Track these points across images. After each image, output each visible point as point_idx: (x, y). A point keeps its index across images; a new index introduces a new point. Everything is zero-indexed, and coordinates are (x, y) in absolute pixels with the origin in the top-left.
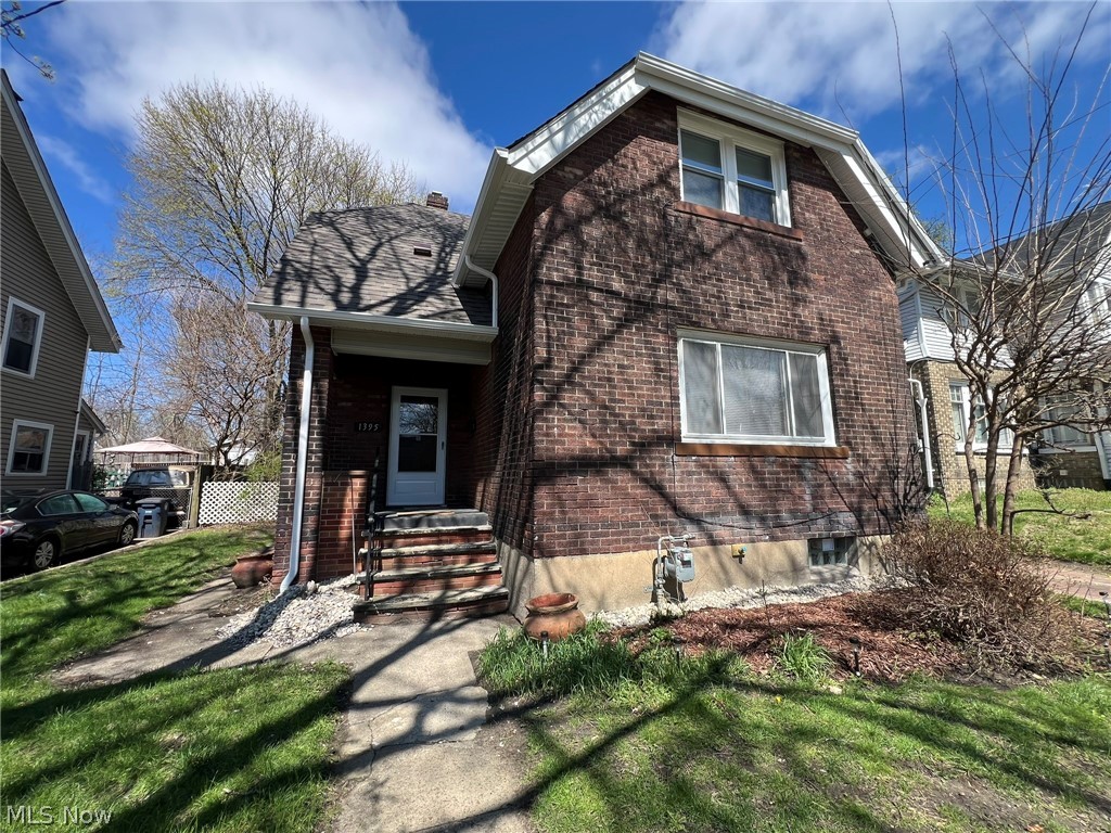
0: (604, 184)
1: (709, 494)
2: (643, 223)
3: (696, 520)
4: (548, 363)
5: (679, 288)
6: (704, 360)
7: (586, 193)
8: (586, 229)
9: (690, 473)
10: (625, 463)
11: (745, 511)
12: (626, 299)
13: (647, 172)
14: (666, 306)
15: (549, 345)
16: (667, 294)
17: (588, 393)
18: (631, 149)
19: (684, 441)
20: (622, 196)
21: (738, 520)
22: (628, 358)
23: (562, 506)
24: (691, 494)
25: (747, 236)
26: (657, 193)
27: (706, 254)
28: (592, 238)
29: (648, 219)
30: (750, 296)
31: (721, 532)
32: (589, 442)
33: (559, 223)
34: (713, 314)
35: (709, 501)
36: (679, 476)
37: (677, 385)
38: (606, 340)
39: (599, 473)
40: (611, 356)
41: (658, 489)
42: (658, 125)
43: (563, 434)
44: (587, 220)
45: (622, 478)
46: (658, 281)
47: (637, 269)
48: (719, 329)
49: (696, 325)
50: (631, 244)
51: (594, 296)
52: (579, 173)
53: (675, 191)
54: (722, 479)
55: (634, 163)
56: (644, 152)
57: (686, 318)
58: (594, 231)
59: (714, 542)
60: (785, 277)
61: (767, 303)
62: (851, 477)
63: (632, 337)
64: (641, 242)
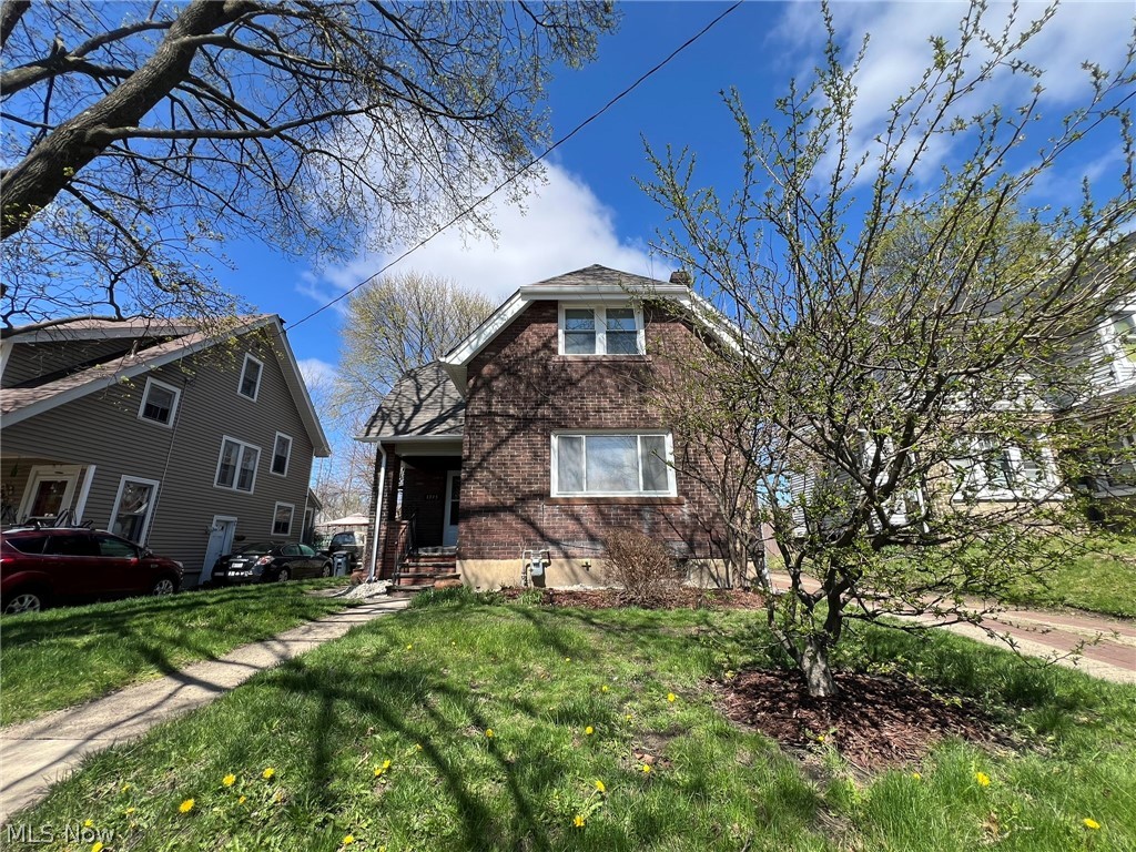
0: (508, 357)
1: (567, 527)
2: (531, 373)
3: (556, 543)
4: (469, 458)
5: (553, 407)
6: (572, 447)
7: (496, 364)
8: (495, 384)
9: (554, 515)
10: (511, 509)
11: (592, 538)
12: (518, 418)
13: (535, 342)
14: (544, 418)
15: (470, 449)
16: (545, 411)
17: (491, 472)
18: (527, 333)
19: (552, 496)
20: (518, 360)
21: (586, 544)
22: (517, 452)
23: (472, 533)
24: (554, 528)
25: (606, 367)
26: (542, 354)
27: (571, 383)
28: (498, 387)
29: (534, 371)
30: (606, 404)
31: (573, 551)
32: (490, 499)
33: (479, 383)
34: (576, 419)
35: (567, 532)
36: (546, 517)
37: (549, 463)
38: (504, 441)
39: (494, 515)
40: (506, 451)
41: (532, 524)
42: (544, 314)
43: (476, 493)
44: (496, 378)
45: (509, 518)
46: (539, 404)
47: (525, 400)
48: (581, 427)
49: (566, 427)
50: (522, 386)
51: (498, 419)
52: (493, 354)
53: (555, 351)
54: (577, 518)
55: (527, 340)
56: (535, 333)
57: (559, 423)
58: (499, 384)
59: (567, 556)
60: (635, 388)
61: (619, 407)
62: (686, 517)
63: (520, 439)
64: (529, 385)
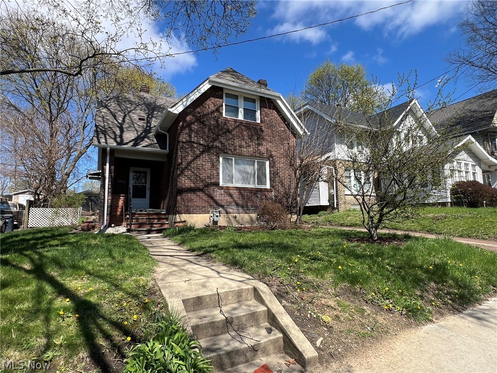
0: (199, 113)
1: (227, 200)
2: (211, 124)
3: (222, 206)
4: (181, 163)
5: (221, 142)
6: (228, 163)
7: (193, 116)
8: (193, 126)
9: (222, 194)
10: (202, 190)
11: (237, 205)
12: (205, 146)
13: (212, 108)
14: (217, 147)
15: (181, 159)
16: (217, 144)
17: (193, 172)
18: (208, 102)
19: (220, 185)
20: (204, 115)
21: (235, 207)
22: (204, 162)
23: (184, 201)
24: (222, 200)
25: (244, 126)
26: (215, 114)
27: (228, 131)
28: (194, 128)
29: (212, 122)
30: (244, 143)
31: (229, 210)
32: (192, 185)
33: (185, 125)
34: (231, 150)
35: (227, 202)
36: (218, 195)
37: (219, 170)
38: (198, 156)
39: (194, 193)
40: (199, 162)
41: (212, 198)
42: (217, 93)
43: (185, 182)
44: (194, 123)
45: (201, 194)
46: (214, 140)
47: (208, 137)
48: (233, 154)
49: (226, 153)
50: (206, 130)
51: (195, 145)
52: (192, 110)
53: (221, 114)
54: (231, 196)
55: (209, 106)
56: (212, 103)
57: (223, 151)
59: (227, 213)
60: (256, 138)
61: (249, 146)
62: (273, 197)
63: (206, 156)
64: (210, 129)
